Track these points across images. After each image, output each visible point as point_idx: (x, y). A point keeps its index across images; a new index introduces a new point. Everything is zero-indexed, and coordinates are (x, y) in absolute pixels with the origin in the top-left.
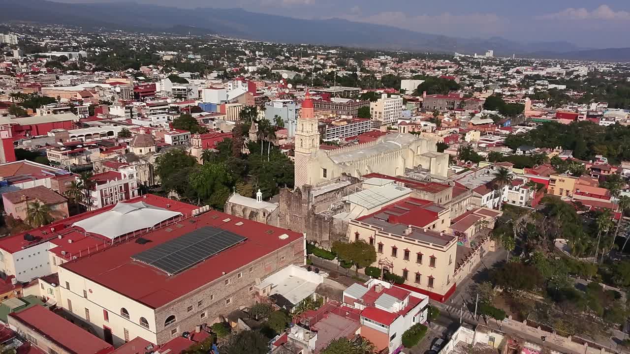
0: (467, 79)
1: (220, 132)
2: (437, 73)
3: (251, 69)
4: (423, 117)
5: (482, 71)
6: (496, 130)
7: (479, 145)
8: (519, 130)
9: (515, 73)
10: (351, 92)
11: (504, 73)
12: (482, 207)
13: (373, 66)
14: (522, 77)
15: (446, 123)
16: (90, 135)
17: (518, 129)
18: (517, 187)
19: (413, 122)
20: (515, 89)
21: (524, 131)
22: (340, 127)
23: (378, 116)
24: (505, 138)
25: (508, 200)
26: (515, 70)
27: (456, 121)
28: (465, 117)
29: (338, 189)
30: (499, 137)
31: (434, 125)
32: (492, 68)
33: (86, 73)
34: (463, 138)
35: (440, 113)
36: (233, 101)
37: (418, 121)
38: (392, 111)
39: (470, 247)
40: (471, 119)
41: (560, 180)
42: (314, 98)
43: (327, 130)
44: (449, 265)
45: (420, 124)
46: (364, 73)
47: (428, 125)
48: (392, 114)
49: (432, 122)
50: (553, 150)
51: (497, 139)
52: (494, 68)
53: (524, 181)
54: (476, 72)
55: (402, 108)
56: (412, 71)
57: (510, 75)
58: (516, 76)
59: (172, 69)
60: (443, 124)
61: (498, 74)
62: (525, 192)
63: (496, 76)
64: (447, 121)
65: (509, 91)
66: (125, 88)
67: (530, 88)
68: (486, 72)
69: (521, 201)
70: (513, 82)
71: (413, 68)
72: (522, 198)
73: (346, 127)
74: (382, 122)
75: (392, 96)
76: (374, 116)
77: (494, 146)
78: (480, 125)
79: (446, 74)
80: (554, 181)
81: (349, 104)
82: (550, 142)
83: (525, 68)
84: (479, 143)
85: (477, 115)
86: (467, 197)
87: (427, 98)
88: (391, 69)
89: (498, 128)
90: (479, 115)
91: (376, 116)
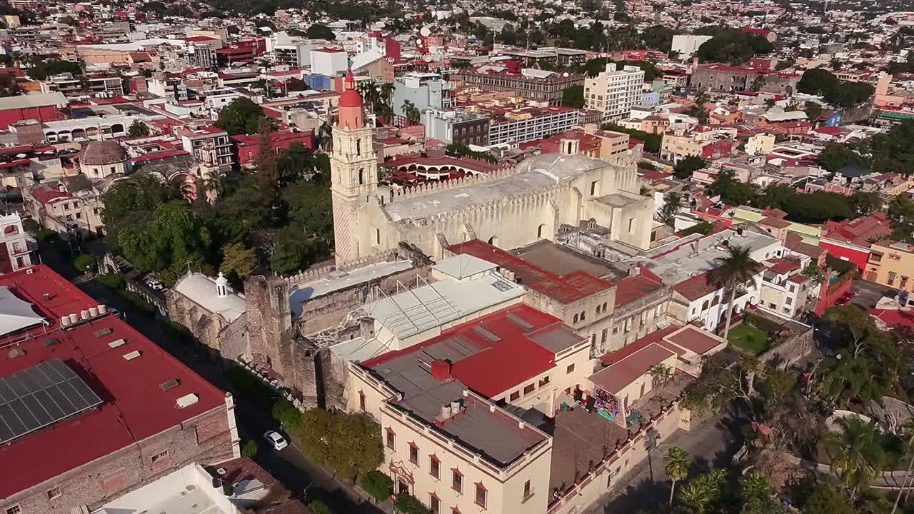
0: (797, 33)
1: (292, 131)
2: (747, 22)
3: (441, 15)
4: (679, 105)
5: (825, 20)
6: (810, 132)
7: (770, 162)
8: (853, 134)
9: (884, 22)
10: (571, 57)
11: (864, 23)
12: (688, 323)
13: (641, 11)
14: (895, 30)
15: (717, 118)
16: (81, 130)
17: (850, 131)
18: (784, 277)
19: (656, 114)
20: (874, 53)
21: (862, 136)
22: (518, 123)
23: (596, 104)
24: (822, 148)
25: (762, 302)
26: (884, 17)
27: (736, 115)
28: (757, 106)
29: (365, 283)
30: (812, 146)
31: (695, 121)
32: (845, 15)
33: (191, 20)
34: (741, 148)
35: (712, 99)
36: (359, 72)
37: (666, 114)
38: (622, 94)
39: (625, 426)
40: (767, 110)
41: (892, 256)
42: (494, 68)
43: (490, 128)
44: (523, 503)
45: (668, 120)
46: (622, 22)
47: (684, 120)
48: (622, 100)
49: (692, 115)
50: (907, 176)
51: (806, 150)
52: (849, 13)
53: (802, 264)
54: (815, 21)
55: (643, 88)
56: (704, 20)
57: (873, 27)
58: (885, 29)
59: (321, 15)
60: (711, 119)
61: (852, 25)
62: (796, 290)
63: (849, 28)
64: (720, 113)
65: (862, 56)
66: (202, 47)
67: (902, 51)
68: (832, 21)
69: (787, 306)
70: (877, 39)
71: (707, 14)
72: (789, 301)
73: (529, 123)
74: (602, 113)
75: (626, 67)
76: (590, 102)
77: (797, 163)
78: (780, 122)
79: (762, 24)
80: (878, 256)
81: (547, 81)
82: (904, 161)
83: (904, 14)
84: (769, 157)
85: (778, 103)
86: (658, 301)
87: (699, 70)
88: (669, 15)
89: (813, 129)
90: (783, 103)
91: (593, 103)
